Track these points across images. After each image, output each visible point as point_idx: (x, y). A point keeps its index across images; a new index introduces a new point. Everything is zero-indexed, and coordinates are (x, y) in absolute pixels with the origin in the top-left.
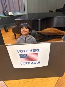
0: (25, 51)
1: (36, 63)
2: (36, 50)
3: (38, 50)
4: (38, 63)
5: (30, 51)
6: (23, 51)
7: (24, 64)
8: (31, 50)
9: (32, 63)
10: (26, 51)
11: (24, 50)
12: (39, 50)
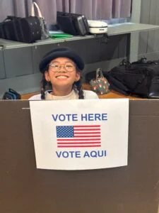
0: (71, 117)
1: (95, 156)
2: (97, 117)
3: (101, 118)
4: (101, 154)
5: (82, 117)
6: (67, 117)
7: (66, 155)
8: (84, 116)
9: (86, 154)
10: (73, 117)
11: (69, 115)
12: (103, 117)
